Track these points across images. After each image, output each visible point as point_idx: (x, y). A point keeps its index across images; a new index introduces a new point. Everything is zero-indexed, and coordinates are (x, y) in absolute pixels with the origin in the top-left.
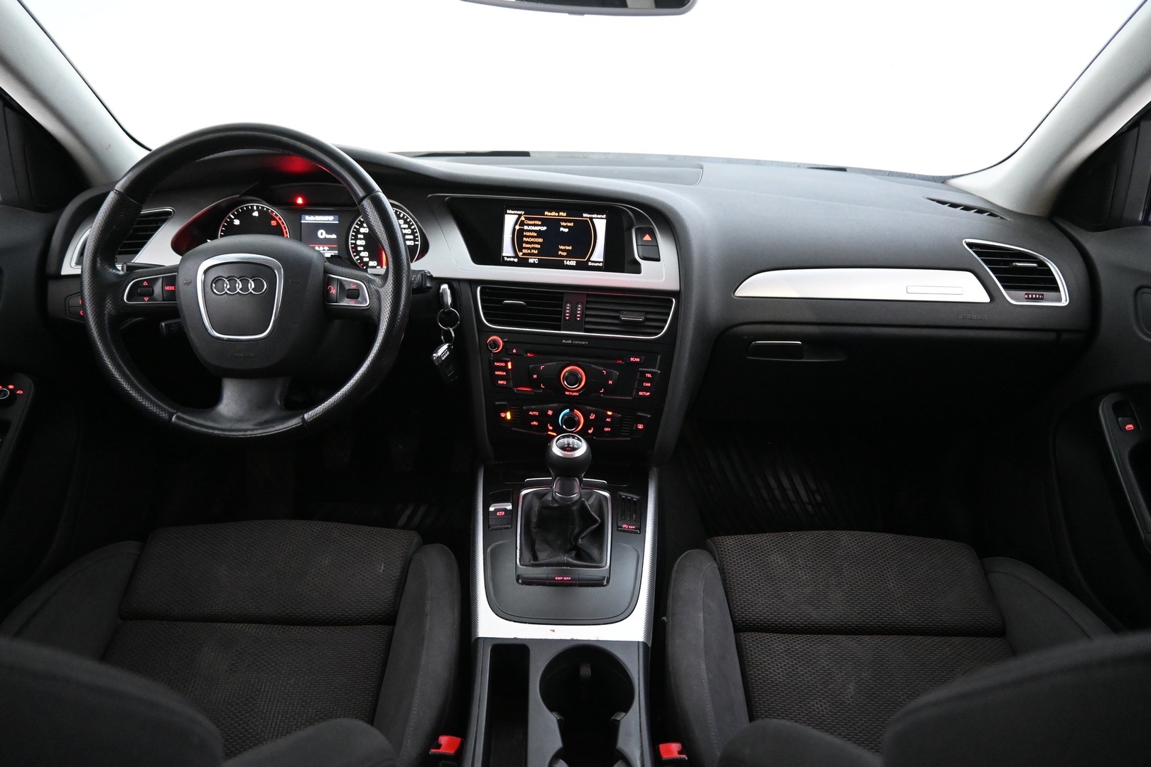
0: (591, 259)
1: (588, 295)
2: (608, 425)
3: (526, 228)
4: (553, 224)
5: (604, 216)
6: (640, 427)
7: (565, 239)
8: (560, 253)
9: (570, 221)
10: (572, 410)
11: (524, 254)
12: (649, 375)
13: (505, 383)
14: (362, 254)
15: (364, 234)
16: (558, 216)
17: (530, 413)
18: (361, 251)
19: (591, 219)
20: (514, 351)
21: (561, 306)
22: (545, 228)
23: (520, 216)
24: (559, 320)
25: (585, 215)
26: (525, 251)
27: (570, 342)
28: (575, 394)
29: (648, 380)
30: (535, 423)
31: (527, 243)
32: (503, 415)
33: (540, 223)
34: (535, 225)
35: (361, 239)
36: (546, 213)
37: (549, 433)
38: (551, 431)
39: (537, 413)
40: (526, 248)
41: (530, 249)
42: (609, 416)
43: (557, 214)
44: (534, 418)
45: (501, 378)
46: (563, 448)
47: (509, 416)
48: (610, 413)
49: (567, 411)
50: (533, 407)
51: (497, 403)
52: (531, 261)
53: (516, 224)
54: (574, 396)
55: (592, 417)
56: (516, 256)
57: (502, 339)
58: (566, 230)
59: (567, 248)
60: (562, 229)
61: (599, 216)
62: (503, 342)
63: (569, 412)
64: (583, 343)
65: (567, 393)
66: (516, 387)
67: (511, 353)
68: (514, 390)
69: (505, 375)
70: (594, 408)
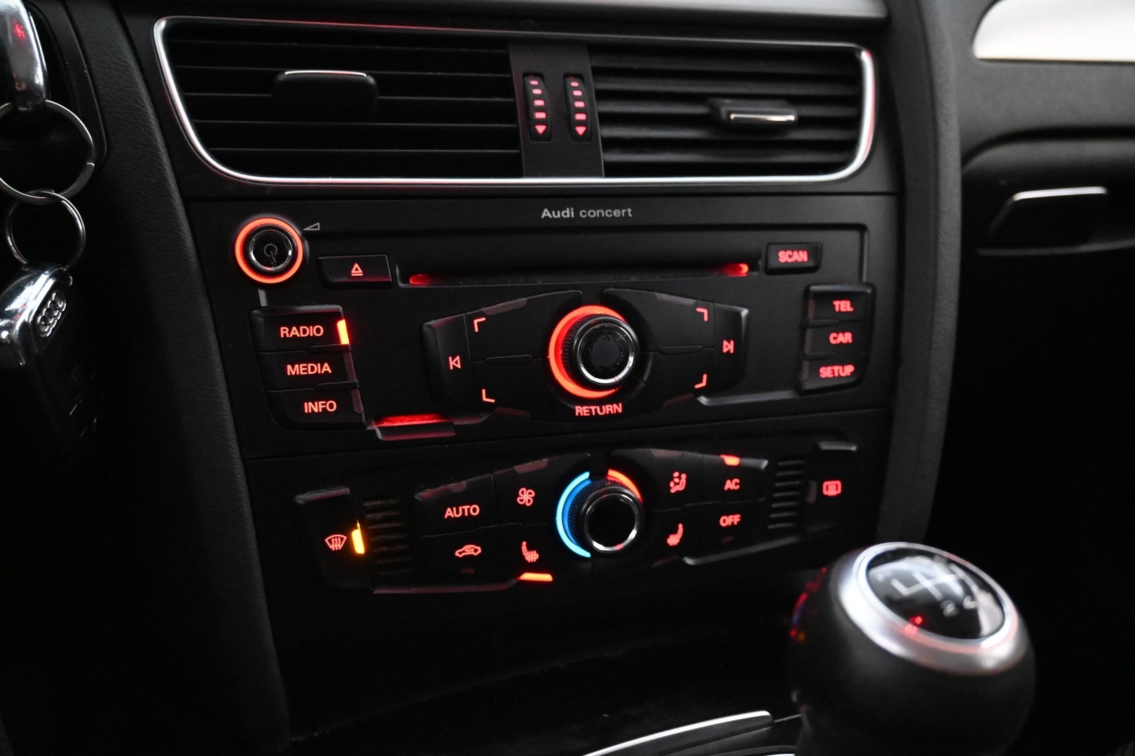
1: (595, 49)
2: (730, 503)
6: (832, 489)
10: (598, 475)
12: (844, 306)
13: (331, 406)
17: (449, 513)
20: (357, 271)
21: (506, 88)
24: (511, 139)
27: (568, 213)
28: (609, 409)
29: (842, 323)
30: (470, 550)
32: (335, 543)
37: (528, 576)
38: (534, 568)
39: (474, 510)
42: (732, 472)
44: (465, 530)
45: (316, 388)
47: (358, 541)
48: (732, 461)
49: (584, 477)
50: (457, 487)
51: (302, 498)
54: (609, 416)
57: (300, 224)
62: (305, 236)
63: (588, 482)
64: (617, 213)
65: (581, 410)
66: (379, 420)
67: (345, 279)
68: (374, 432)
69: (326, 372)
70: (675, 454)
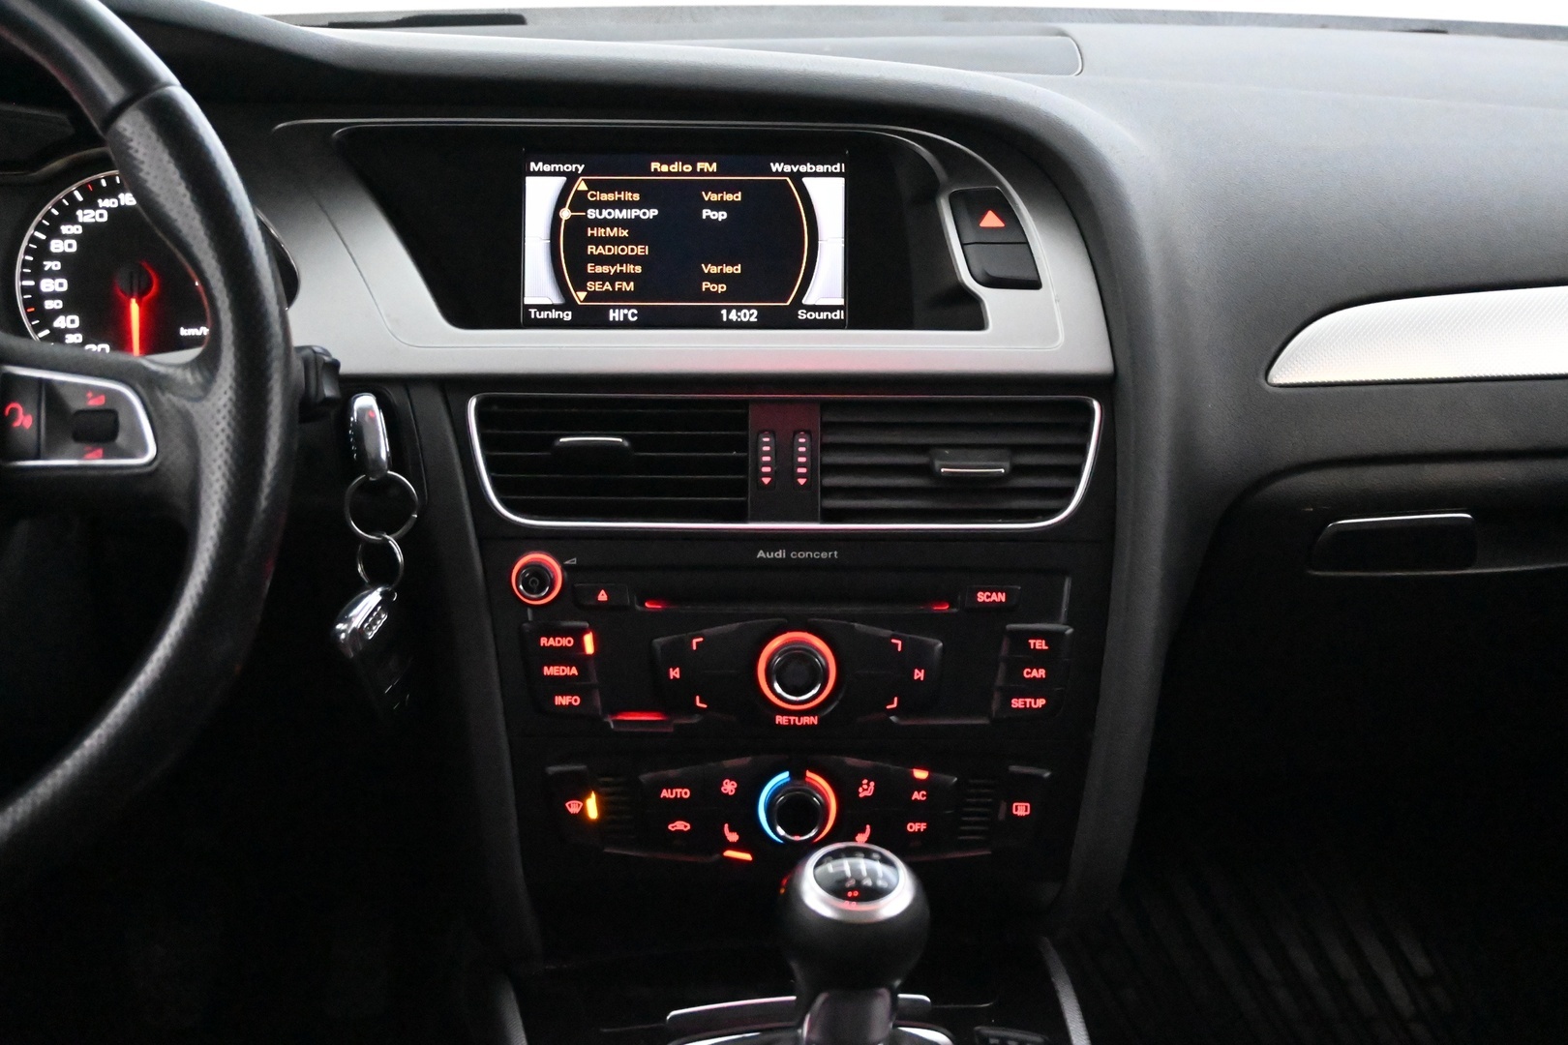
0: (807, 300)
1: (825, 405)
2: (916, 812)
3: (592, 214)
4: (679, 199)
5: (837, 168)
6: (1021, 809)
7: (719, 243)
8: (705, 285)
9: (731, 188)
10: (797, 775)
11: (592, 296)
12: (1040, 644)
13: (575, 700)
14: (61, 322)
15: (62, 257)
16: (694, 173)
17: (665, 793)
18: (56, 313)
19: (797, 177)
20: (603, 596)
21: (742, 444)
22: (652, 213)
23: (572, 177)
24: (741, 488)
25: (776, 167)
26: (594, 286)
27: (780, 554)
28: (806, 719)
29: (1037, 659)
30: (680, 825)
31: (601, 260)
32: (573, 807)
33: (637, 197)
34: (620, 205)
35: (52, 275)
36: (655, 165)
37: (729, 853)
38: (735, 847)
39: (685, 793)
40: (596, 277)
41: (612, 279)
42: (920, 785)
43: (688, 168)
44: (677, 808)
45: (564, 685)
46: (838, 889)
47: (592, 809)
48: (921, 774)
49: (784, 776)
50: (672, 773)
51: (552, 769)
52: (615, 315)
53: (560, 204)
54: (805, 726)
55: (867, 789)
56: (569, 303)
57: (560, 560)
58: (722, 216)
59: (728, 270)
60: (706, 213)
61: (820, 168)
62: (564, 568)
63: (788, 780)
64: (824, 555)
65: (780, 720)
66: (614, 713)
67: (592, 603)
68: (608, 724)
69: (574, 675)
70: (867, 763)
